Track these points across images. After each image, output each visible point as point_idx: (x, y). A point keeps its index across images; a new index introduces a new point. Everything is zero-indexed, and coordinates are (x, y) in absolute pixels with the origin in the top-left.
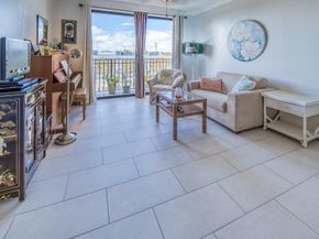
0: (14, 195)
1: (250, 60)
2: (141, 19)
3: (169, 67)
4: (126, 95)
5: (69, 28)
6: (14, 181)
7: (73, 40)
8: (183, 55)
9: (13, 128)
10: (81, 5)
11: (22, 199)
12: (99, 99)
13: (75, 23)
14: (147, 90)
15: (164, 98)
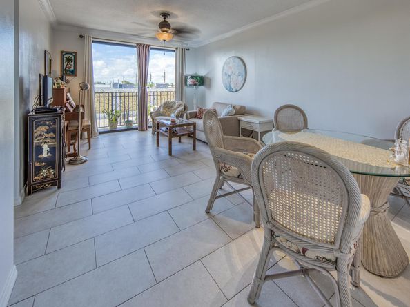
0: (54, 184)
1: (236, 91)
2: (143, 52)
3: (172, 99)
4: (129, 129)
5: (69, 60)
6: (54, 174)
7: (73, 73)
8: (185, 88)
9: (54, 138)
10: (81, 37)
11: (59, 187)
12: (100, 133)
13: (75, 54)
14: (150, 123)
15: (164, 125)
